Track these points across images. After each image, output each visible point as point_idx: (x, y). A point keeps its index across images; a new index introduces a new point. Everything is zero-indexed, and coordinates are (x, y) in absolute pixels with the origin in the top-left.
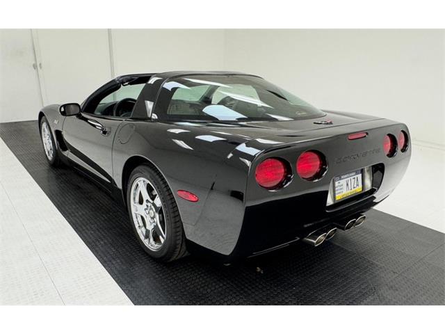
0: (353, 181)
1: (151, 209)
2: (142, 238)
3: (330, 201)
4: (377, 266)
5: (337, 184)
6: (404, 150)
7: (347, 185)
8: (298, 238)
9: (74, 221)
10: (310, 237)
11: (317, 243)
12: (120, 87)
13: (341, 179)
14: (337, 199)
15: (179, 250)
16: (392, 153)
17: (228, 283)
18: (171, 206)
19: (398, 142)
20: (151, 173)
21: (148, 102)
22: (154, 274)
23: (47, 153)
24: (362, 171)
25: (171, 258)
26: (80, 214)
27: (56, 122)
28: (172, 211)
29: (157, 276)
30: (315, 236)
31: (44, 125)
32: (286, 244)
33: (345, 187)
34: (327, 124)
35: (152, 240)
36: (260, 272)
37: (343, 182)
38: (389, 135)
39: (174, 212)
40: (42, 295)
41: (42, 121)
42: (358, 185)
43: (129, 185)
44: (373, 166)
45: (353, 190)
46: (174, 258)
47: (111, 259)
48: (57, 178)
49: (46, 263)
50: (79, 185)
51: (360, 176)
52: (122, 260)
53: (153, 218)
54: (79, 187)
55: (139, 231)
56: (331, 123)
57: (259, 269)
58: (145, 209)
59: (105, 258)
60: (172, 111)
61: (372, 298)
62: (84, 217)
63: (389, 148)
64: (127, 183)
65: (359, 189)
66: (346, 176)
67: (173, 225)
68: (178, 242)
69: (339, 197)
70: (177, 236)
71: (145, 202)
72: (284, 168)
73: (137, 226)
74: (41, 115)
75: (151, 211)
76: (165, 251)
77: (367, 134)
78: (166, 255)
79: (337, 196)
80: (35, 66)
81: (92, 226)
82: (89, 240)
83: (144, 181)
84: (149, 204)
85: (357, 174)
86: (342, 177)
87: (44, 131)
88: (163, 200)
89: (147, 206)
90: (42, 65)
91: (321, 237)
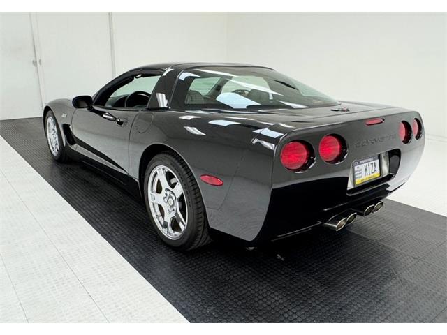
0: (371, 166)
1: (170, 197)
2: (160, 227)
3: (350, 186)
4: (397, 252)
5: (356, 168)
6: (418, 137)
7: (366, 170)
8: (320, 223)
9: (86, 214)
10: (331, 222)
11: (338, 228)
12: (133, 79)
13: (359, 164)
14: (357, 183)
15: (200, 237)
16: (407, 140)
17: (250, 270)
18: (193, 193)
19: (412, 129)
20: (172, 161)
21: (160, 94)
22: (175, 262)
23: (51, 148)
24: (379, 157)
25: (192, 245)
26: (92, 207)
27: (64, 116)
28: (194, 197)
29: (177, 264)
30: (336, 220)
31: (50, 120)
32: (309, 228)
33: (363, 172)
34: (344, 111)
35: (170, 229)
36: (280, 260)
37: (362, 167)
38: (404, 122)
39: (196, 198)
40: (63, 284)
41: (47, 115)
42: (375, 170)
43: (147, 174)
44: (389, 152)
45: (372, 175)
46: (195, 246)
47: (129, 249)
48: (63, 173)
49: (64, 253)
50: (87, 179)
51: (377, 162)
52: (141, 250)
53: (172, 206)
54: (87, 182)
55: (156, 221)
56: (348, 110)
57: (279, 256)
58: (164, 198)
59: (123, 248)
60: (188, 101)
61: (394, 282)
62: (96, 210)
63: (404, 135)
64: (144, 173)
65: (376, 175)
66: (363, 161)
67: (195, 211)
68: (200, 228)
69: (358, 182)
70: (199, 222)
71: (163, 191)
72: (307, 151)
73: (154, 216)
74: (47, 109)
75: (170, 199)
76: (186, 238)
77: (383, 120)
78: (187, 242)
79: (356, 180)
80: (34, 63)
81: (106, 218)
82: (105, 232)
83: (163, 169)
84: (168, 193)
85: (374, 159)
86: (361, 162)
87: (49, 126)
88: (185, 187)
89: (166, 194)
90: (43, 61)
91: (342, 222)
